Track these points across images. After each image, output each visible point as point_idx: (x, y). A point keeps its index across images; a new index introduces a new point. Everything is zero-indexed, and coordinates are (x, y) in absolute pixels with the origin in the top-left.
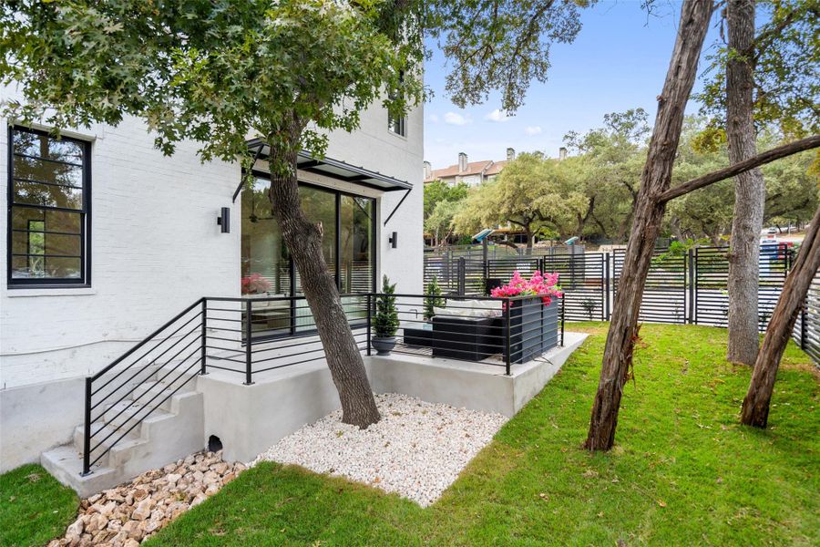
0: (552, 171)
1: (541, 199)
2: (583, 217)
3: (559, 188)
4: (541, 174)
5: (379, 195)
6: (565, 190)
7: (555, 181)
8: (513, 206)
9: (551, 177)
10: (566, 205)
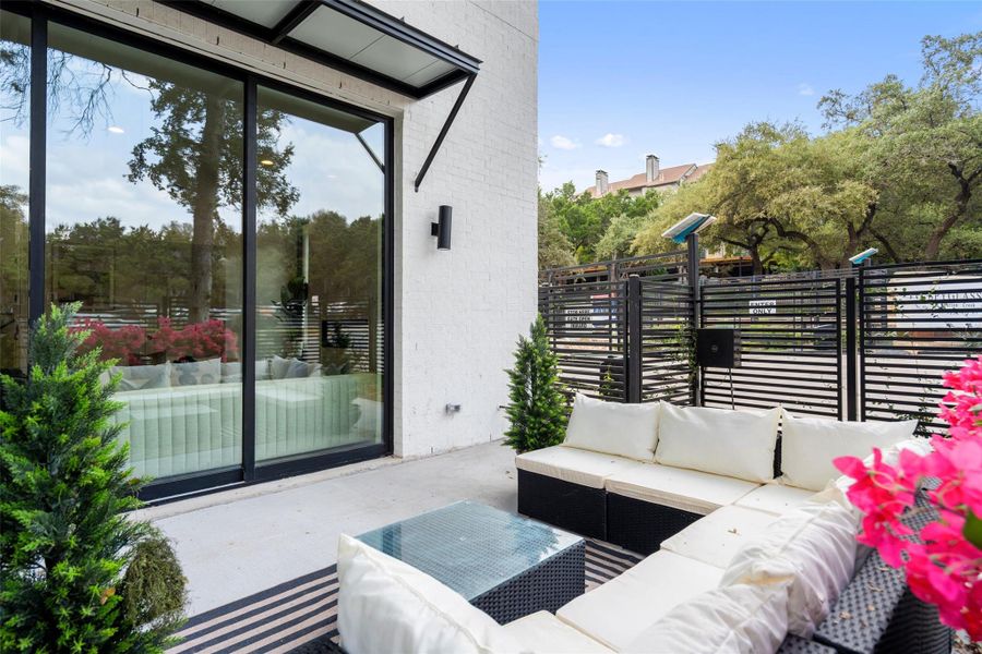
0: (805, 149)
1: (785, 196)
2: (857, 226)
3: (817, 176)
4: (787, 154)
5: (400, 106)
6: (829, 179)
7: (811, 165)
8: (735, 210)
9: (804, 159)
10: (833, 204)
